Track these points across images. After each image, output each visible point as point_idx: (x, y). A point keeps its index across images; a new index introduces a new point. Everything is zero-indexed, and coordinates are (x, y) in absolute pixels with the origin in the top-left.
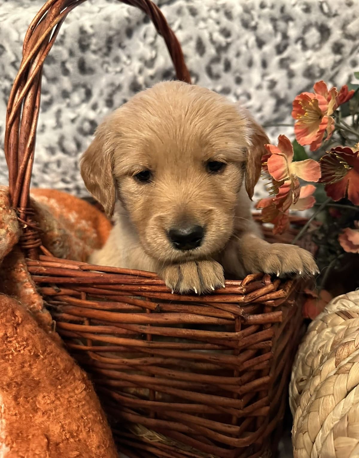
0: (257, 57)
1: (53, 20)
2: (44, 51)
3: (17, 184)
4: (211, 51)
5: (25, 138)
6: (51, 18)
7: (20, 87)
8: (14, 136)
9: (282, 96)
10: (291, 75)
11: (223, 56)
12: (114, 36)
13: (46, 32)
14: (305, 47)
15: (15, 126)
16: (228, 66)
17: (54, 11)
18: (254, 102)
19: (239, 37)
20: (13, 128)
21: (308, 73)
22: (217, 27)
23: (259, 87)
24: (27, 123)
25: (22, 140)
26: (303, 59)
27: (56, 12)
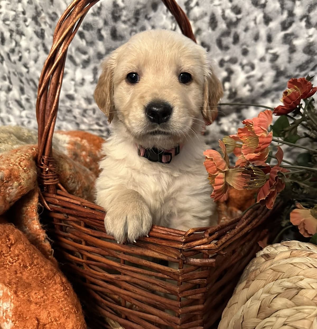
0: (263, 32)
1: (76, 16)
2: (67, 41)
3: (43, 139)
4: (222, 26)
5: (50, 106)
6: (74, 15)
7: (49, 68)
8: (43, 104)
9: (282, 69)
10: (292, 50)
11: (233, 30)
12: (141, 9)
13: (69, 27)
14: (309, 25)
15: (44, 97)
16: (236, 39)
17: (77, 10)
18: (257, 73)
19: (248, 14)
20: (42, 98)
21: (309, 49)
22: (230, 5)
23: (262, 59)
24: (52, 95)
25: (48, 107)
26: (306, 36)
27: (79, 10)
